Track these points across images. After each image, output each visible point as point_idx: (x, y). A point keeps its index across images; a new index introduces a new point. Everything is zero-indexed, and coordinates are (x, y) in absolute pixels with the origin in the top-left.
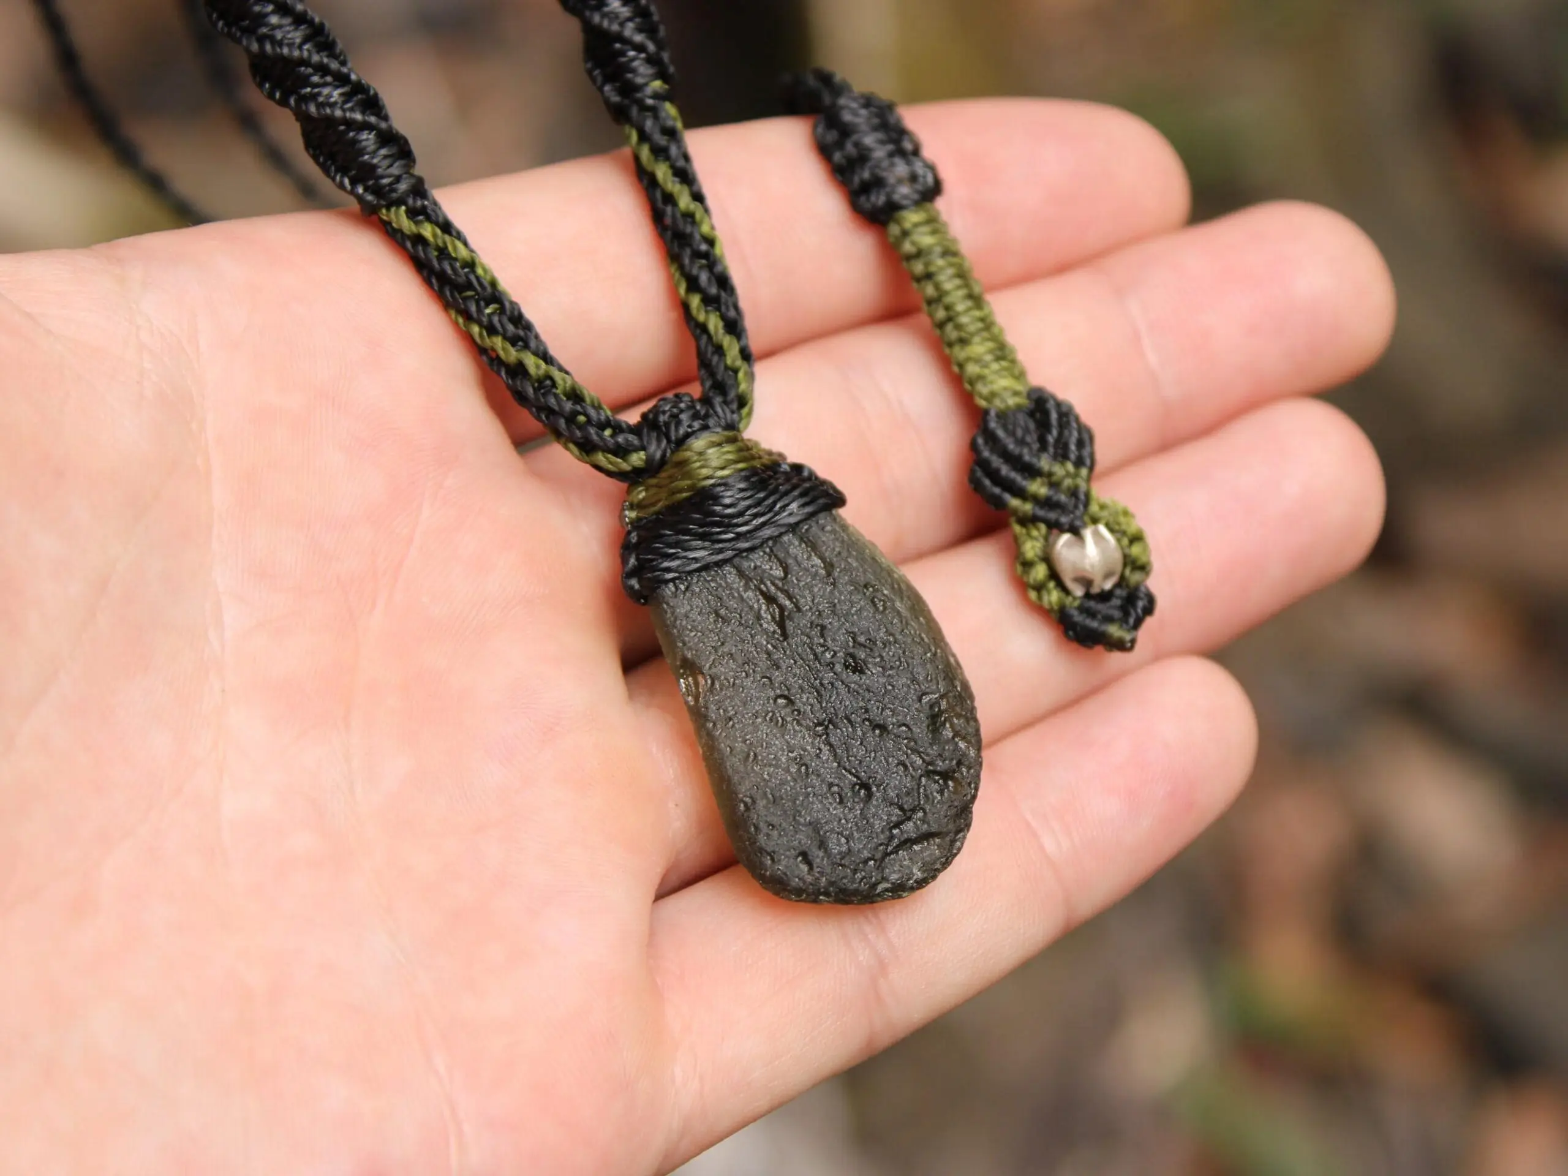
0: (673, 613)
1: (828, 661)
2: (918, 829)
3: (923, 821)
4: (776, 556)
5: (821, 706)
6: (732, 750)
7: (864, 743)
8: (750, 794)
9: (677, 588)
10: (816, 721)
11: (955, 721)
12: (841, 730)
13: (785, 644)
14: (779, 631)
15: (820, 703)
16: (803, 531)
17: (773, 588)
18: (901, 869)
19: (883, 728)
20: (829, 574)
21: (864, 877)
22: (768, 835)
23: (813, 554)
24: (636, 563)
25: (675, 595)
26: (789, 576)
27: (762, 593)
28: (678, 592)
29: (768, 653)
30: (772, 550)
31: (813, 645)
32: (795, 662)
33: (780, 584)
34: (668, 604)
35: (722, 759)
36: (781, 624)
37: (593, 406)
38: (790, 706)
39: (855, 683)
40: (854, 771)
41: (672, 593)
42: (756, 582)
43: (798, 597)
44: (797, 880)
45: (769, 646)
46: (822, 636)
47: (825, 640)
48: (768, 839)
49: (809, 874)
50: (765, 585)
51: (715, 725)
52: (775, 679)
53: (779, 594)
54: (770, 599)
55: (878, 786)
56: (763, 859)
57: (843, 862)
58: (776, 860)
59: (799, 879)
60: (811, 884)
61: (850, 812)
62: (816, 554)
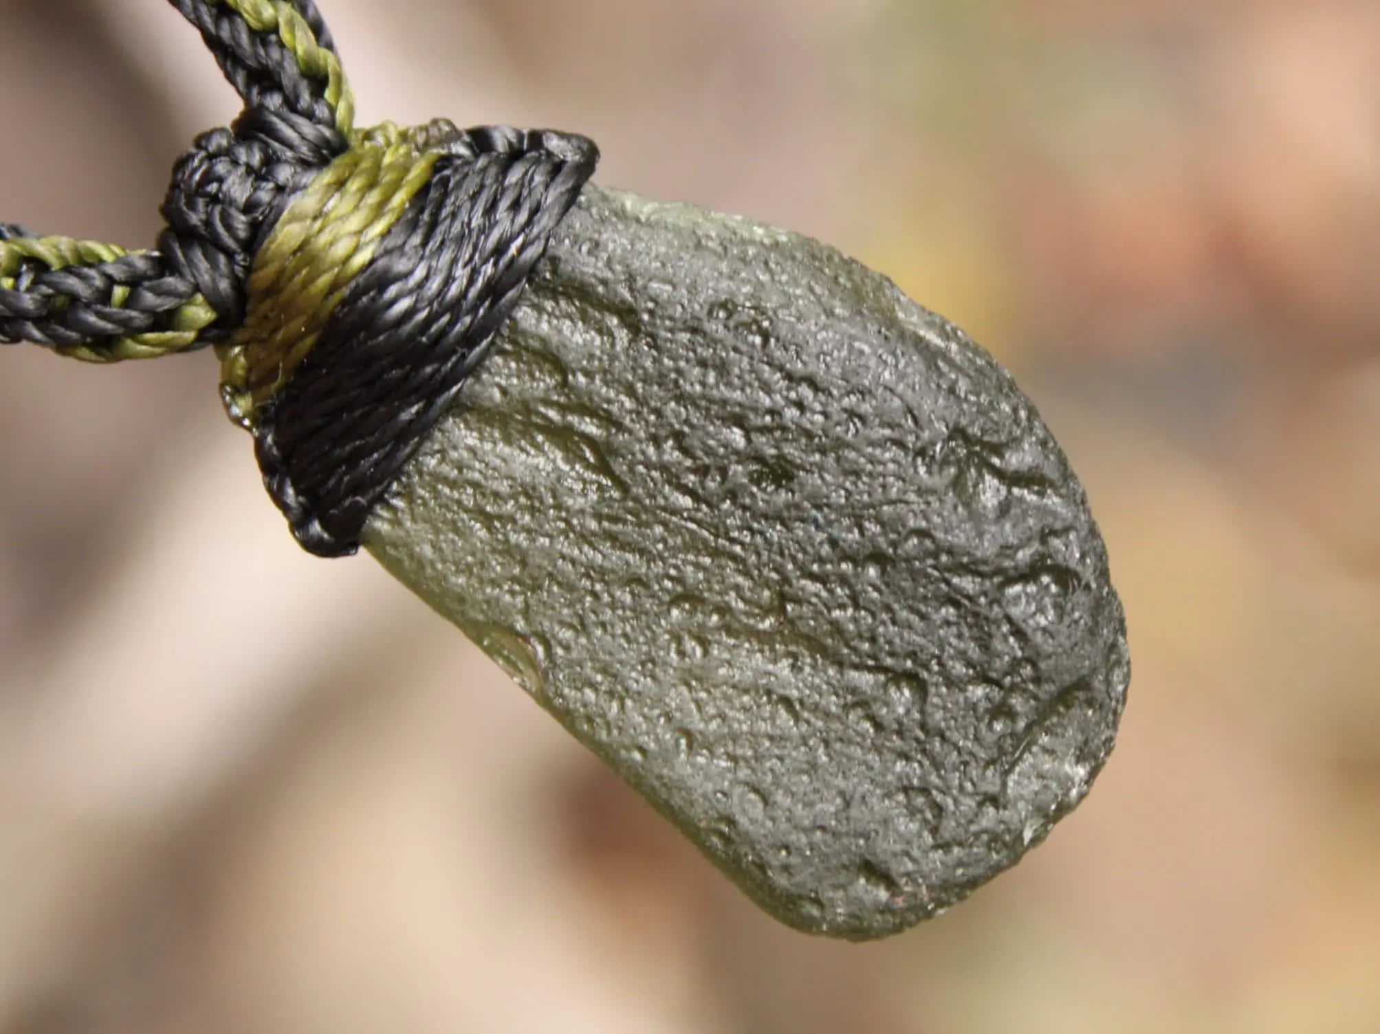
0: (412, 556)
1: (720, 492)
2: (1036, 698)
3: (1037, 680)
4: (527, 349)
5: (752, 578)
6: (642, 750)
7: (861, 602)
8: (718, 812)
9: (393, 509)
10: (757, 611)
11: (996, 461)
12: (810, 603)
13: (630, 504)
14: (606, 481)
15: (747, 574)
16: (548, 275)
17: (553, 414)
18: (1045, 782)
19: (878, 558)
20: (635, 329)
21: (991, 841)
22: (786, 868)
23: (590, 310)
24: (301, 499)
25: (396, 522)
26: (570, 377)
27: (542, 429)
28: (400, 514)
29: (612, 537)
30: (514, 342)
31: (678, 477)
32: (665, 524)
33: (562, 399)
34: (395, 546)
35: (637, 775)
36: (603, 467)
37: (67, 269)
38: (699, 608)
39: (788, 506)
40: (871, 663)
41: (390, 521)
42: (519, 417)
43: (605, 406)
44: (879, 917)
45: (606, 524)
46: (686, 451)
47: (694, 458)
48: (791, 874)
49: (893, 895)
50: (538, 413)
51: (590, 720)
52: (647, 575)
53: (573, 419)
54: (563, 436)
55: (927, 667)
56: (804, 911)
57: (940, 841)
58: (825, 901)
59: (882, 912)
60: (908, 909)
61: (902, 738)
62: (592, 306)
